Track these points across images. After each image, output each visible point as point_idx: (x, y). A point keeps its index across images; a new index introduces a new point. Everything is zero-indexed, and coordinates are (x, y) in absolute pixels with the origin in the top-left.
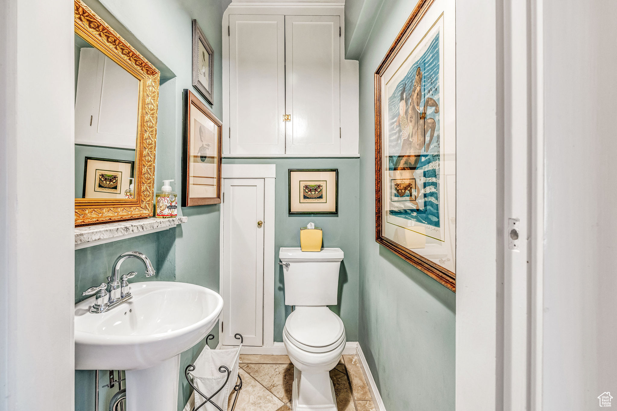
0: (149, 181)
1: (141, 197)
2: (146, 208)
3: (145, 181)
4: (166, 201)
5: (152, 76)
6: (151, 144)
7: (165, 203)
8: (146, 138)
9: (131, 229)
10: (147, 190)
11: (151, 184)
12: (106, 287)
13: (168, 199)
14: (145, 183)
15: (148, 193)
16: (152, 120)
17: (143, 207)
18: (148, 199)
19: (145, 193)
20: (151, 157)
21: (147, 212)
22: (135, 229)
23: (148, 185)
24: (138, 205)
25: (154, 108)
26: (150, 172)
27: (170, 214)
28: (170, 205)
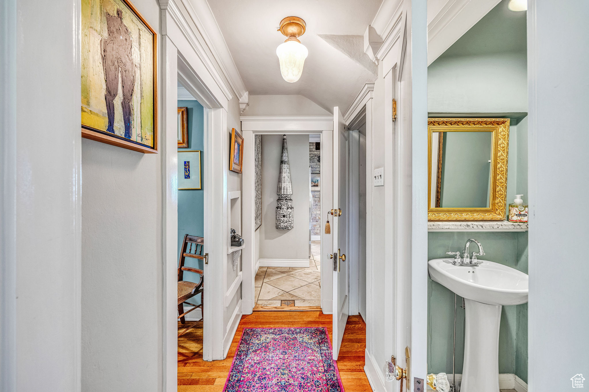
0: (502, 196)
1: (495, 207)
2: (499, 214)
3: (499, 196)
4: (514, 210)
5: (503, 124)
6: (503, 171)
7: (514, 211)
8: (499, 167)
9: (471, 226)
10: (501, 202)
11: (504, 199)
12: (459, 254)
13: (517, 209)
14: (498, 197)
15: (501, 204)
16: (503, 154)
17: (498, 214)
18: (501, 208)
19: (499, 204)
20: (503, 180)
21: (500, 217)
22: (475, 227)
23: (501, 199)
24: (494, 212)
25: (505, 146)
26: (502, 190)
27: (519, 220)
28: (518, 213)
